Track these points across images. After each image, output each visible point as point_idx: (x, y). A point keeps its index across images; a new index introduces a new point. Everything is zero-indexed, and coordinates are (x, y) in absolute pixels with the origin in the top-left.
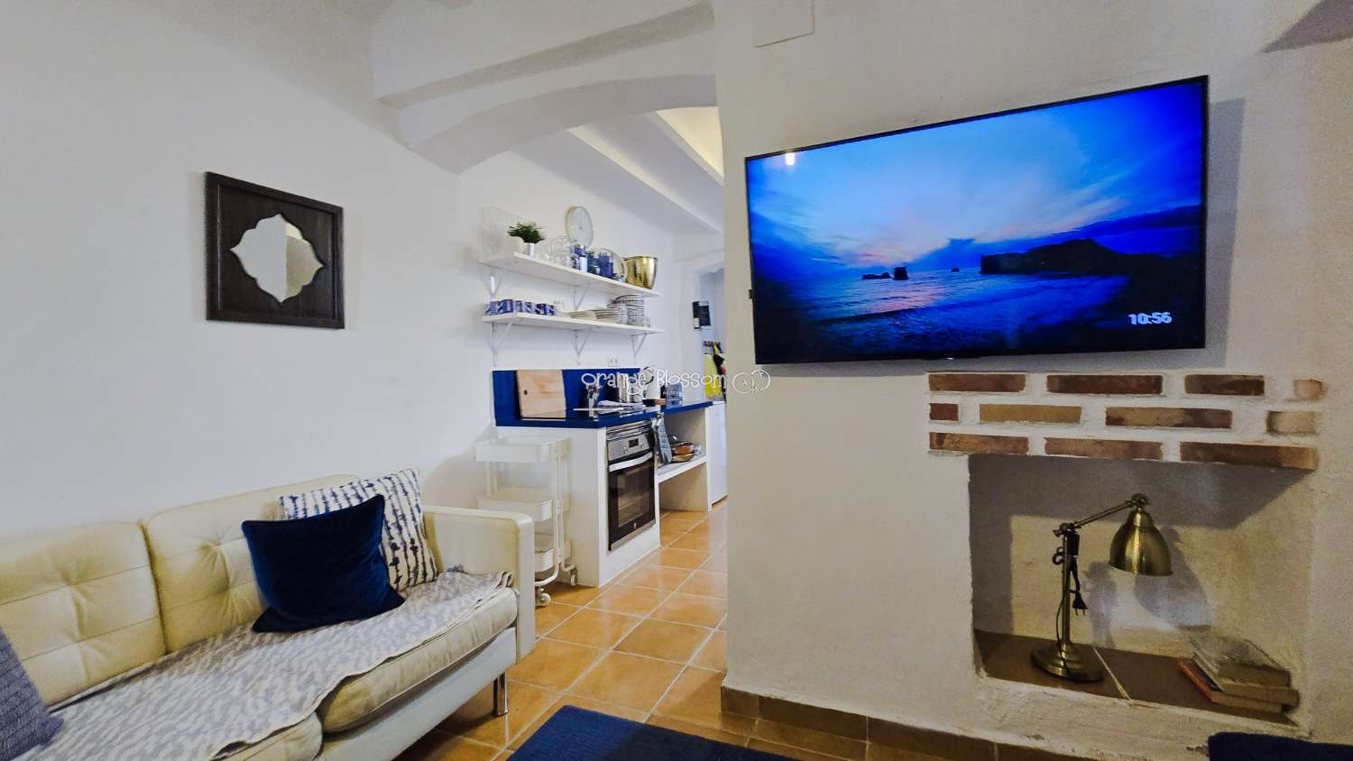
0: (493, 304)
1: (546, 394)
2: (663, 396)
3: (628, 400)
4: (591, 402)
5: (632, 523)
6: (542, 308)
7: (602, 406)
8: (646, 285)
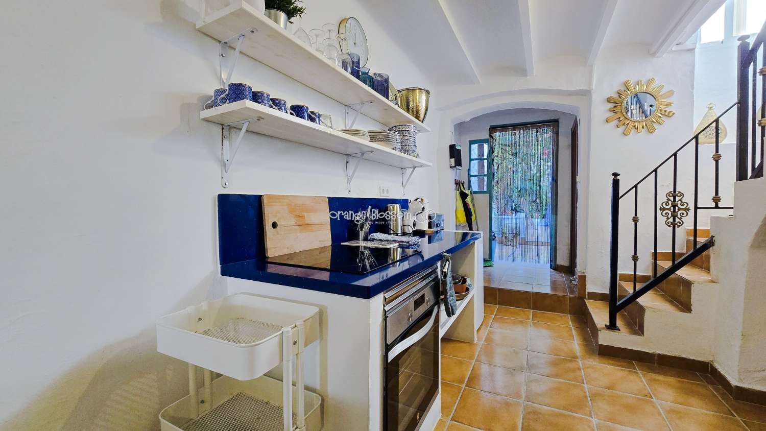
0: (219, 92)
1: (306, 226)
2: (430, 226)
3: (400, 231)
4: (362, 234)
5: (415, 415)
6: (298, 110)
7: (373, 240)
8: (417, 117)
